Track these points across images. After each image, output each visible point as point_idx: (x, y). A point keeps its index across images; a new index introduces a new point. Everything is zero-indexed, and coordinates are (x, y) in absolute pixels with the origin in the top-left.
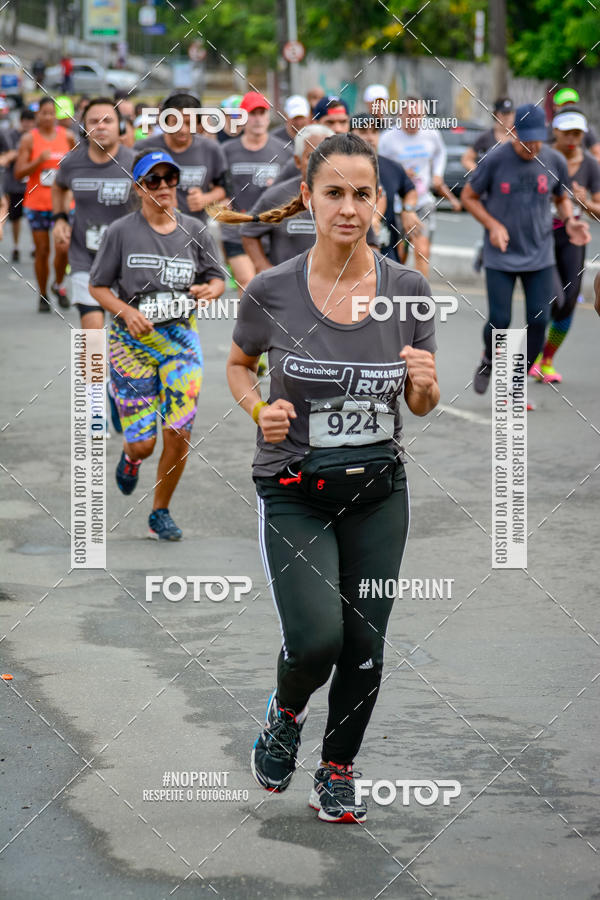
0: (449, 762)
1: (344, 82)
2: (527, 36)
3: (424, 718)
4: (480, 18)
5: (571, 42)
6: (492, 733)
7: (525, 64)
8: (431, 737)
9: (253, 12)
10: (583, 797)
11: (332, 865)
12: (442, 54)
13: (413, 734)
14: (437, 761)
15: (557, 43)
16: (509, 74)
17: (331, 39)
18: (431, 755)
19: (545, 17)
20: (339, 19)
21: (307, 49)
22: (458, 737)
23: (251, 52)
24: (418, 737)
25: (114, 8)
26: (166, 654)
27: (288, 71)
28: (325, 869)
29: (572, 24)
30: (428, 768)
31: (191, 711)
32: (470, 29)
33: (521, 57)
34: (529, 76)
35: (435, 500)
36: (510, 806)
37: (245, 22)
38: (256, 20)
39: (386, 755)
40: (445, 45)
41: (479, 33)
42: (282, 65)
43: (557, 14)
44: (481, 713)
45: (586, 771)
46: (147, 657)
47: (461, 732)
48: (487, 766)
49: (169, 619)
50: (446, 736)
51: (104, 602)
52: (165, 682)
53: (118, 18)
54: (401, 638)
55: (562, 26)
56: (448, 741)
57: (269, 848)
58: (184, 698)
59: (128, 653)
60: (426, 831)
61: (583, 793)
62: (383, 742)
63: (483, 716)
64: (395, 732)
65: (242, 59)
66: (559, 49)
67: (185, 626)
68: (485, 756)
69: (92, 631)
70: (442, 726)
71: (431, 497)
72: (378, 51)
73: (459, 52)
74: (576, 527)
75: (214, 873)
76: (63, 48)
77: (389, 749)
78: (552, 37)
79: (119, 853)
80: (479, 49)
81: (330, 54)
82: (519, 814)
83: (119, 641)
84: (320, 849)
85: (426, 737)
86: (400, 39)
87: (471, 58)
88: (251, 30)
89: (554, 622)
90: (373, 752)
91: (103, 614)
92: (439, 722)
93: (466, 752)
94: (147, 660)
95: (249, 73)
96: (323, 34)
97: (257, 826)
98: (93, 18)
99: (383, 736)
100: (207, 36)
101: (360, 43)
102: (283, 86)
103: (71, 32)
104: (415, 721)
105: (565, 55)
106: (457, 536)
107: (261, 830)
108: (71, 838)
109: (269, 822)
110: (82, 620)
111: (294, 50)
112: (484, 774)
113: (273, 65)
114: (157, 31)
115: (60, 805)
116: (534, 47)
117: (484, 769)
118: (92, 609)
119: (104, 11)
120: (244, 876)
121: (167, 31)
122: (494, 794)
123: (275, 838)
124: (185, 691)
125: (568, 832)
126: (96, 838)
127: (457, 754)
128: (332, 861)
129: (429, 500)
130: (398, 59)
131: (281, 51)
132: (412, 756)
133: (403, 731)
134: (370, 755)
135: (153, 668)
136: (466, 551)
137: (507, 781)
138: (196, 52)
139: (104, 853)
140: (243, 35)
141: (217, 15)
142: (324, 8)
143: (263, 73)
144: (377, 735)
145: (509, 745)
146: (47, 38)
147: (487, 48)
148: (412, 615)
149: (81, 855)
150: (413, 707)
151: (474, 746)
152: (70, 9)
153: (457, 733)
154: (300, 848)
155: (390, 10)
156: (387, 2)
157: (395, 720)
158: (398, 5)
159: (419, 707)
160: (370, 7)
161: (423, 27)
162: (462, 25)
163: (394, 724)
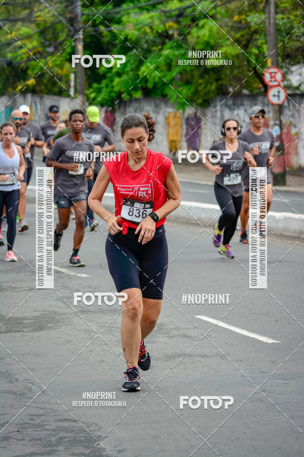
0: (49, 443)
2: (95, 85)
3: (37, 421)
4: (72, 76)
5: (116, 89)
6: (71, 428)
7: (94, 99)
8: (40, 431)
12: (55, 94)
13: (32, 429)
14: (43, 442)
15: (110, 89)
16: (87, 104)
18: (40, 439)
19: (104, 76)
20: (4, 76)
22: (54, 430)
24: (34, 431)
29: (117, 80)
30: (38, 446)
32: (68, 82)
33: (93, 95)
34: (96, 105)
35: (47, 312)
39: (18, 440)
40: (56, 90)
41: (72, 84)
43: (109, 75)
44: (66, 418)
45: (116, 447)
48: (67, 445)
50: (48, 430)
54: (28, 381)
55: (112, 81)
56: (49, 433)
62: (16, 433)
63: (67, 419)
64: (23, 428)
66: (110, 92)
68: (66, 440)
70: (46, 425)
71: (45, 311)
72: (24, 93)
73: (62, 93)
74: (115, 325)
77: (20, 437)
78: (107, 86)
80: (72, 92)
85: (37, 431)
86: (34, 86)
87: (69, 96)
89: (103, 372)
90: (12, 438)
92: (46, 423)
93: (58, 438)
99: (17, 430)
101: (15, 88)
104: (33, 422)
105: (113, 95)
106: (57, 330)
116: (99, 91)
127: (53, 439)
129: (43, 313)
130: (32, 96)
132: (31, 440)
133: (28, 428)
134: (10, 440)
136: (61, 338)
137: (77, 452)
144: (14, 430)
145: (79, 434)
147: (76, 91)
148: (33, 370)
150: (33, 416)
151: (59, 436)
153: (53, 428)
155: (29, 72)
156: (28, 68)
157: (23, 422)
158: (33, 70)
159: (35, 416)
160: (19, 71)
161: (45, 81)
162: (64, 79)
163: (22, 424)
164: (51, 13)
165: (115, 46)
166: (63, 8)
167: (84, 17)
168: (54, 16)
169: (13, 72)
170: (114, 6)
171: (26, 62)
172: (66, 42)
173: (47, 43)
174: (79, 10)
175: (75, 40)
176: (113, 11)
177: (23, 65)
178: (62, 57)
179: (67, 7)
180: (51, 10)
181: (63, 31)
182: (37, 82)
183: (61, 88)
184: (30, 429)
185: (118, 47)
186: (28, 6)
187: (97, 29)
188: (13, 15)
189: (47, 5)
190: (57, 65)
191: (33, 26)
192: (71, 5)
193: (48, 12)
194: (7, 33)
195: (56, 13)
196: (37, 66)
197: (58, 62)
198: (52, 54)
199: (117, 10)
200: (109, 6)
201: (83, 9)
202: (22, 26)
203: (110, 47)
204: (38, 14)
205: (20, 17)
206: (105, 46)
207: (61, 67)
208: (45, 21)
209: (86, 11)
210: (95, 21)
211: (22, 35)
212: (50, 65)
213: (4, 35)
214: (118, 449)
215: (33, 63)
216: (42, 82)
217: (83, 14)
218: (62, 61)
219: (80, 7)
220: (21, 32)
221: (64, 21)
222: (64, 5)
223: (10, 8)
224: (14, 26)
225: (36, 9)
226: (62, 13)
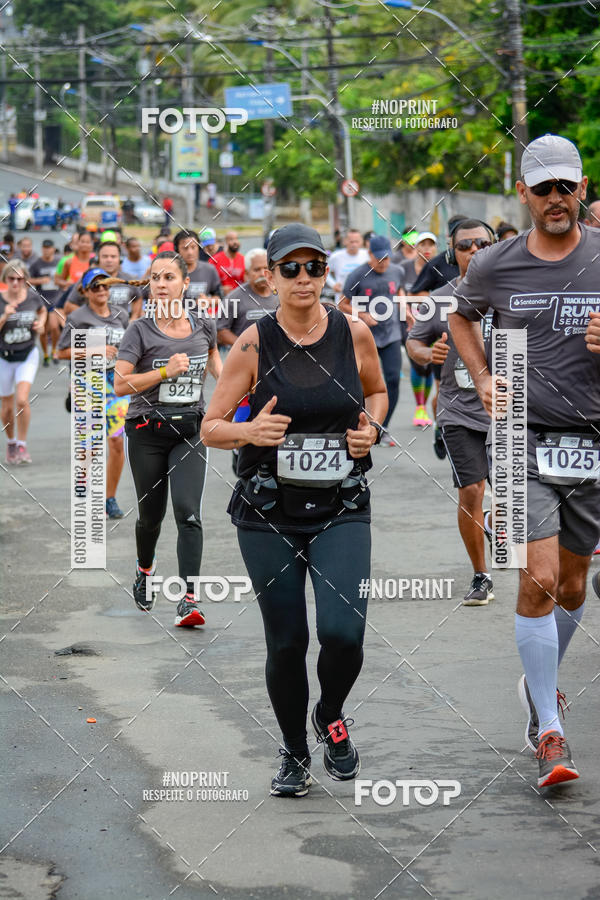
0: (465, 788)
1: (393, 213)
3: (444, 751)
4: (507, 158)
8: (450, 767)
9: (315, 154)
10: (578, 816)
11: (361, 876)
12: (477, 189)
13: (436, 765)
17: (382, 177)
20: (388, 160)
21: (361, 185)
22: (474, 767)
23: (315, 189)
24: (439, 767)
25: (199, 154)
26: (226, 700)
27: (346, 203)
28: (355, 879)
31: (246, 747)
32: (500, 167)
36: (515, 825)
37: (308, 163)
38: (317, 162)
40: (480, 181)
41: (508, 170)
42: (340, 199)
46: (211, 702)
47: (476, 763)
48: (497, 791)
49: (231, 670)
50: (463, 766)
51: (175, 656)
52: (225, 723)
53: (202, 162)
56: (464, 771)
57: (308, 862)
58: (240, 737)
59: (195, 699)
60: (442, 846)
61: (577, 813)
62: (409, 772)
64: (420, 763)
65: (306, 194)
67: (244, 676)
69: (166, 681)
70: (460, 758)
71: (458, 564)
72: (424, 186)
73: (491, 186)
75: (261, 884)
76: (155, 188)
79: (181, 868)
80: (507, 183)
81: (382, 190)
82: (522, 832)
83: (188, 690)
84: (351, 863)
85: (445, 768)
86: (441, 176)
87: (502, 192)
88: (314, 171)
91: (175, 666)
92: (458, 755)
93: (480, 780)
94: (211, 705)
95: (312, 207)
96: (374, 174)
97: (299, 843)
98: (180, 163)
99: (410, 767)
100: (276, 175)
101: (407, 181)
102: (342, 217)
103: (162, 174)
104: (437, 754)
107: (302, 847)
108: (141, 855)
109: (309, 841)
110: (157, 672)
111: (351, 186)
112: (493, 798)
113: (334, 200)
114: (235, 172)
115: (132, 827)
117: (494, 794)
118: (167, 662)
119: (189, 156)
120: (287, 886)
121: (243, 172)
122: (502, 815)
123: (313, 854)
124: (243, 731)
125: (562, 846)
126: (161, 856)
127: (472, 782)
128: (362, 872)
129: (456, 567)
130: (439, 193)
131: (339, 187)
133: (428, 763)
135: (216, 711)
137: (513, 803)
138: (268, 190)
139: (168, 869)
140: (307, 174)
141: (285, 158)
142: (375, 151)
143: (326, 206)
144: (404, 766)
146: (142, 180)
149: (149, 869)
150: (437, 742)
151: (483, 776)
152: (162, 154)
154: (335, 863)
155: (432, 152)
156: (429, 145)
157: (418, 753)
158: (439, 147)
159: (441, 742)
160: (415, 149)
161: (460, 166)
162: (493, 163)
163: (418, 757)
164: (470, 47)
165: (582, 102)
166: (490, 40)
167: (528, 54)
168: (474, 53)
169: (404, 153)
170: (580, 34)
171: (426, 134)
172: (497, 99)
173: (463, 101)
174: (519, 42)
175: (512, 94)
176: (579, 42)
177: (421, 139)
178: (489, 124)
179: (497, 36)
180: (470, 43)
181: (490, 80)
182: (447, 169)
183: (487, 178)
184: (431, 766)
185: (588, 103)
186: (430, 36)
187: (551, 74)
188: (405, 54)
189: (464, 35)
190: (480, 139)
191: (439, 71)
192: (504, 34)
193: (465, 47)
194: (393, 86)
195: (479, 49)
196: (445, 140)
197: (483, 134)
198: (471, 119)
199: (586, 39)
200: (573, 35)
201: (527, 39)
202: (421, 72)
203: (574, 104)
204: (447, 50)
205: (417, 56)
206: (565, 104)
207: (488, 141)
208: (460, 62)
209: (532, 44)
210: (546, 59)
211: (419, 87)
212: (469, 137)
213: (388, 89)
214: (585, 798)
215: (439, 135)
216: (455, 168)
217: (526, 49)
218: (489, 131)
219: (520, 36)
220: (418, 83)
221: (493, 62)
222: (493, 33)
223: (399, 41)
224: (406, 71)
225: (443, 43)
226: (489, 47)
